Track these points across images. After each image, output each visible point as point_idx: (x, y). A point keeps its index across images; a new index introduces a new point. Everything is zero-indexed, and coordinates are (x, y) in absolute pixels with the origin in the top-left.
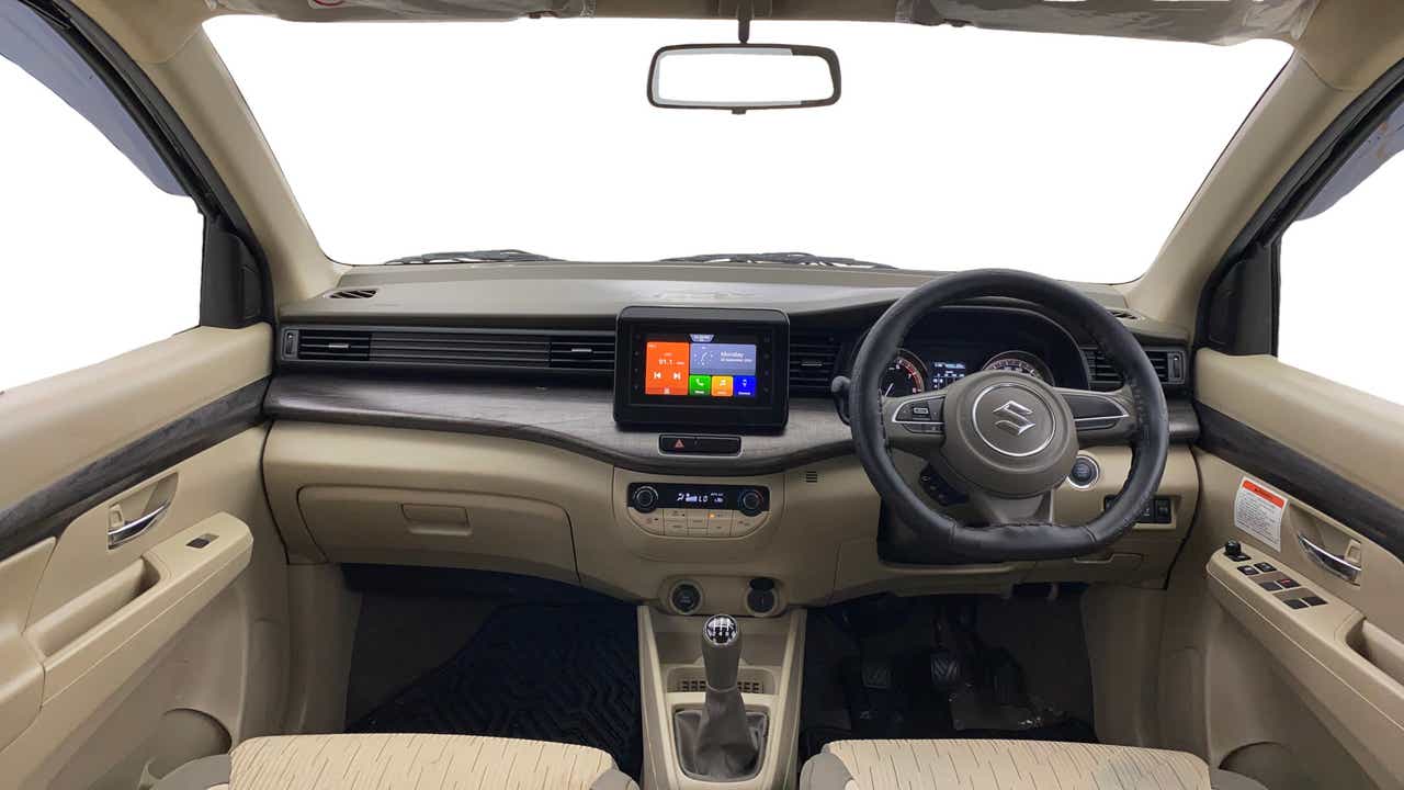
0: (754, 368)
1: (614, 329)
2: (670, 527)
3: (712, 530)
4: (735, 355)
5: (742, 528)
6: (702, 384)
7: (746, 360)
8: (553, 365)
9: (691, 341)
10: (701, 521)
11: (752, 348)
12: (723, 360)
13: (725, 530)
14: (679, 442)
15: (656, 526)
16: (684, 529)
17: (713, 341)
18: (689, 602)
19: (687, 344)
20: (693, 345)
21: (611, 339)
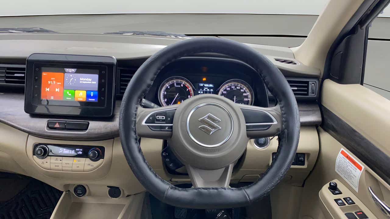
0: (97, 87)
1: (25, 64)
2: (53, 166)
3: (75, 168)
4: (87, 79)
5: (89, 168)
6: (70, 95)
7: (93, 83)
8: (7, 82)
9: (65, 72)
10: (68, 164)
11: (96, 76)
12: (81, 82)
13: (81, 168)
14: (57, 124)
15: (46, 165)
16: (60, 168)
17: (76, 72)
18: (81, 193)
19: (63, 74)
20: (65, 74)
21: (24, 69)
